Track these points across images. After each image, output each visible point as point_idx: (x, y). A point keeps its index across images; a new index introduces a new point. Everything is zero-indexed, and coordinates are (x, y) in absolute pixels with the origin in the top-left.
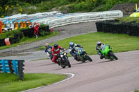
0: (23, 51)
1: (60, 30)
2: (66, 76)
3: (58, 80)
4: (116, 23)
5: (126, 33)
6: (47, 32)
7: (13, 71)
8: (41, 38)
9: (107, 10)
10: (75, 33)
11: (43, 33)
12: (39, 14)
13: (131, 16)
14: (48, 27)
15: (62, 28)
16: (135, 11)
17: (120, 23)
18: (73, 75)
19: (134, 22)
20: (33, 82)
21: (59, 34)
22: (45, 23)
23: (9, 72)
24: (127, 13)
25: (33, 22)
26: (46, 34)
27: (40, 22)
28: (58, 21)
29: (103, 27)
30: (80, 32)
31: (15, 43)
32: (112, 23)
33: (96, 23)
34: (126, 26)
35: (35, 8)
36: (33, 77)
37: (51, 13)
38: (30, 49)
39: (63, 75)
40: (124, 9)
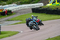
1: (16, 12)
2: (19, 32)
3: (15, 34)
4: (40, 9)
5: (45, 13)
6: (11, 13)
8: (8, 16)
9: (36, 3)
10: (23, 13)
11: (9, 13)
12: (7, 6)
13: (47, 5)
14: (11, 11)
15: (17, 11)
16: (49, 3)
17: (42, 8)
18: (22, 32)
19: (48, 8)
20: (5, 35)
21: (16, 14)
22: (10, 9)
24: (45, 4)
25: (5, 9)
27: (8, 9)
28: (15, 8)
29: (35, 10)
30: (25, 13)
32: (39, 9)
33: (32, 9)
34: (44, 10)
35: (6, 3)
36: (5, 33)
37: (12, 5)
38: (4, 21)
39: (18, 32)
40: (44, 2)
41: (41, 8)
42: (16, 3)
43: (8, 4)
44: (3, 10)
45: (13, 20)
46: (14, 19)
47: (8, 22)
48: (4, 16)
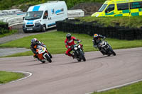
2: (24, 75)
3: (15, 79)
4: (77, 23)
5: (87, 34)
6: (6, 30)
13: (92, 15)
18: (31, 74)
19: (96, 22)
22: (5, 21)
24: (88, 13)
26: (5, 32)
28: (17, 19)
29: (63, 27)
32: (73, 23)
34: (86, 26)
37: (11, 11)
39: (21, 74)
40: (85, 8)
41: (77, 20)
43: (2, 8)
45: (12, 47)
46: (14, 45)
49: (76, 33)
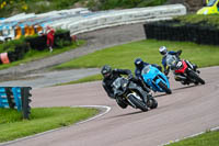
0: (30, 72)
1: (87, 38)
2: (98, 111)
3: (84, 118)
4: (176, 25)
5: (192, 41)
6: (67, 42)
7: (14, 104)
8: (58, 51)
9: (162, 4)
10: (111, 42)
11: (61, 43)
12: (54, 14)
13: (199, 12)
14: (68, 33)
15: (90, 35)
16: (205, 5)
17: (182, 24)
18: (109, 108)
20: (46, 120)
21: (86, 45)
22: (64, 28)
23: (7, 106)
24: (192, 9)
25: (45, 25)
26: (65, 45)
27: (55, 25)
28: (84, 24)
29: (155, 31)
30: (120, 41)
31: (17, 59)
32: (170, 25)
33: (145, 26)
35: (48, 4)
36: (45, 114)
37: (73, 11)
38: (41, 69)
39: (93, 109)
40: (187, 2)
41: (176, 21)
42: (88, 6)
43: (58, 8)
44: (40, 28)
46: (81, 63)
47: (56, 73)
48: (44, 54)
49: (176, 40)
